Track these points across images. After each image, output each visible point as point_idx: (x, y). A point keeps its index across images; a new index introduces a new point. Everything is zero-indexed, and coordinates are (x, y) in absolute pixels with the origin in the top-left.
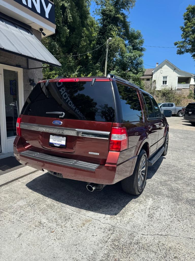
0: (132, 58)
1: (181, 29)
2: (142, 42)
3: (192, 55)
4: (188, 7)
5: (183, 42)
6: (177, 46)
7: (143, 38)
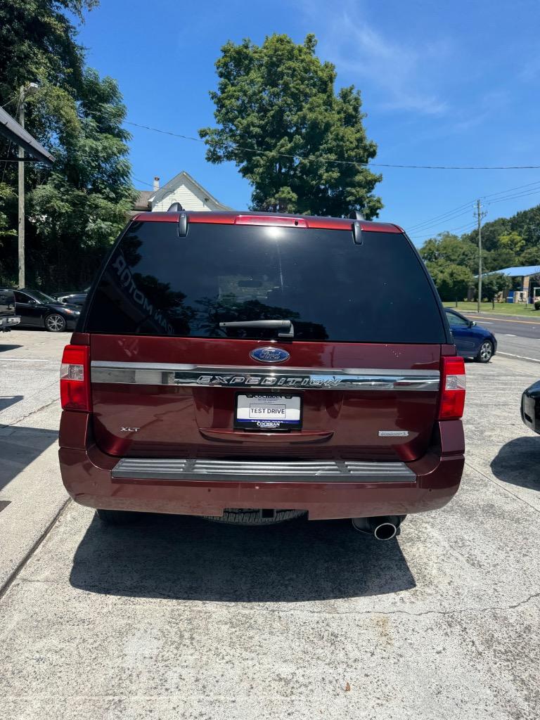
0: (101, 155)
1: (212, 98)
2: (120, 114)
3: (239, 169)
4: (225, 45)
5: (220, 133)
6: (204, 139)
7: (123, 102)
